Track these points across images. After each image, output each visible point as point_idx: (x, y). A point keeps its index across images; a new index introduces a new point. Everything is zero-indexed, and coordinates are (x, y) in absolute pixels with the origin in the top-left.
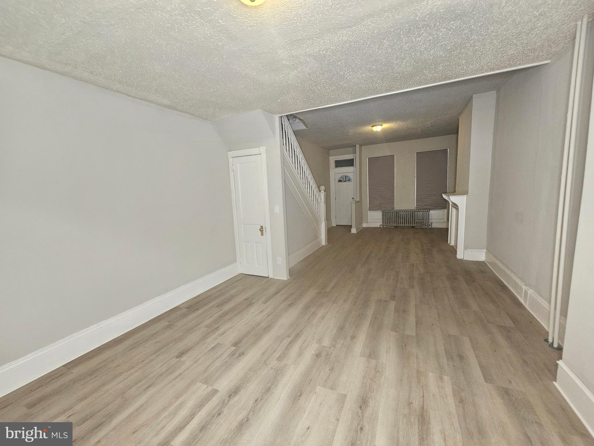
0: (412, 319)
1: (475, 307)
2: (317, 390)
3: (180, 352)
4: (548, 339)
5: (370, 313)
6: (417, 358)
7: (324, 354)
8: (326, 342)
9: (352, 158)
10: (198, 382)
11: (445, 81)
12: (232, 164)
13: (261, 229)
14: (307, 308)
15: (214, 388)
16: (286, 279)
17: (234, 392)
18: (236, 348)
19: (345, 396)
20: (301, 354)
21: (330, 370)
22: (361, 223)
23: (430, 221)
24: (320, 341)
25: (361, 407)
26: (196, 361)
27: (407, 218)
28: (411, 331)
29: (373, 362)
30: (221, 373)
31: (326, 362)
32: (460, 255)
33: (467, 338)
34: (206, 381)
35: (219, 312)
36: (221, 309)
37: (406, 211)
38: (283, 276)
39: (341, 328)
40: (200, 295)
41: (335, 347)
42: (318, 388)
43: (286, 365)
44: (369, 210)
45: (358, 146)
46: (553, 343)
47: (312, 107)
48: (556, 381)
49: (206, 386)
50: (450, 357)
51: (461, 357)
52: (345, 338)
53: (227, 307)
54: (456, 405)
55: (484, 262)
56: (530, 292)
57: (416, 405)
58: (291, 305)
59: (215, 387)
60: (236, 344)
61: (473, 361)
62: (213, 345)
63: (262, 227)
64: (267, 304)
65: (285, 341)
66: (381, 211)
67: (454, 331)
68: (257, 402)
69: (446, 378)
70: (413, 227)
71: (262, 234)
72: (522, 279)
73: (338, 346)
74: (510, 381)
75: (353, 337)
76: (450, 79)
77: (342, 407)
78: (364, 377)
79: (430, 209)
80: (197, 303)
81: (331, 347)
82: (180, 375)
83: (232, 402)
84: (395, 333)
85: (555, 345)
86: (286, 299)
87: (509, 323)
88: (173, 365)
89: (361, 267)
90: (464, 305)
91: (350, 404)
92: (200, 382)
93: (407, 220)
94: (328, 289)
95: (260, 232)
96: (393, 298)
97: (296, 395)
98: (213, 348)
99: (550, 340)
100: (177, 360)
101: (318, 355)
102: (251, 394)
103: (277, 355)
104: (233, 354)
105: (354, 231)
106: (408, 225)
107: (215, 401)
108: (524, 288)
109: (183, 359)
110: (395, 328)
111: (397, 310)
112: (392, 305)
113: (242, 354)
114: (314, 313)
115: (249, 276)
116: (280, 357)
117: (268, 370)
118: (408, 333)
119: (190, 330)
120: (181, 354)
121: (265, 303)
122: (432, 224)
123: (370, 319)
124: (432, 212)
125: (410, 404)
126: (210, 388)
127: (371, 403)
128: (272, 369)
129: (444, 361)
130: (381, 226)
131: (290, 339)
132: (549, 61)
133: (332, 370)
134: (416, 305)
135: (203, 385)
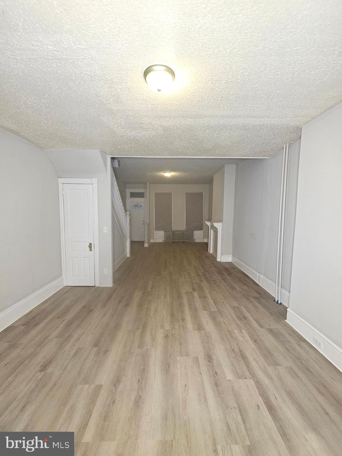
0: (211, 301)
1: (238, 288)
2: (178, 360)
3: (41, 366)
4: (275, 300)
5: (185, 301)
6: (225, 324)
7: (170, 335)
8: (167, 327)
9: (143, 192)
10: (78, 385)
11: (223, 157)
12: (62, 189)
13: (90, 246)
14: (140, 305)
15: (96, 384)
16: (112, 286)
17: (117, 382)
18: (98, 349)
19: (197, 357)
20: (154, 339)
21: (179, 344)
22: (150, 240)
23: (194, 238)
24: (162, 327)
25: (209, 361)
26: (65, 369)
27: (180, 236)
28: (214, 309)
29: (203, 332)
30: (97, 371)
31: (174, 340)
32: (218, 260)
33: (242, 306)
34: (86, 381)
35: (63, 323)
36: (63, 319)
37: (179, 231)
38: (109, 283)
39: (172, 315)
40: (32, 311)
41: (175, 328)
42: (178, 358)
43: (147, 349)
44: (155, 230)
45: (148, 184)
46: (278, 301)
47: (139, 156)
48: (286, 319)
49: (88, 386)
50: (240, 319)
51: (245, 318)
52: (179, 321)
53: (69, 317)
54: (254, 344)
55: (231, 262)
56: (262, 276)
57: (237, 350)
58: (127, 305)
59: (97, 382)
60: (96, 345)
61: (251, 319)
62: (74, 351)
63: (91, 244)
64: (106, 307)
65: (137, 333)
66: (163, 231)
67: (235, 304)
68: (140, 382)
69: (243, 331)
70: (184, 242)
71: (91, 250)
72: (256, 270)
73: (176, 327)
74: (270, 325)
75: (183, 320)
76: (225, 156)
77: (199, 365)
78: (202, 343)
79: (194, 230)
80: (34, 318)
81: (173, 330)
82: (55, 385)
83: (119, 389)
84: (206, 312)
85: (279, 302)
86: (120, 302)
87: (256, 295)
88: (41, 379)
89: (164, 271)
90: (233, 288)
91: (202, 361)
92: (80, 384)
93: (180, 237)
94: (149, 290)
95: (89, 248)
96: (194, 290)
97: (166, 368)
98: (76, 354)
99: (276, 301)
100: (43, 373)
101: (166, 337)
102: (132, 378)
103: (136, 344)
104: (97, 353)
105: (146, 245)
106: (181, 241)
107: (103, 394)
108: (258, 274)
109: (49, 370)
110: (205, 308)
111: (200, 297)
112: (196, 294)
113: (106, 351)
114: (148, 308)
115: (75, 287)
116: (139, 345)
117: (135, 357)
118: (213, 310)
119: (41, 344)
120: (44, 367)
121: (104, 307)
122: (195, 239)
123: (187, 306)
124: (195, 232)
125: (233, 350)
126: (93, 386)
127: (214, 357)
128: (138, 355)
129: (238, 322)
130: (164, 242)
131: (140, 331)
132: (267, 158)
133: (181, 344)
134: (209, 292)
135: (84, 385)
